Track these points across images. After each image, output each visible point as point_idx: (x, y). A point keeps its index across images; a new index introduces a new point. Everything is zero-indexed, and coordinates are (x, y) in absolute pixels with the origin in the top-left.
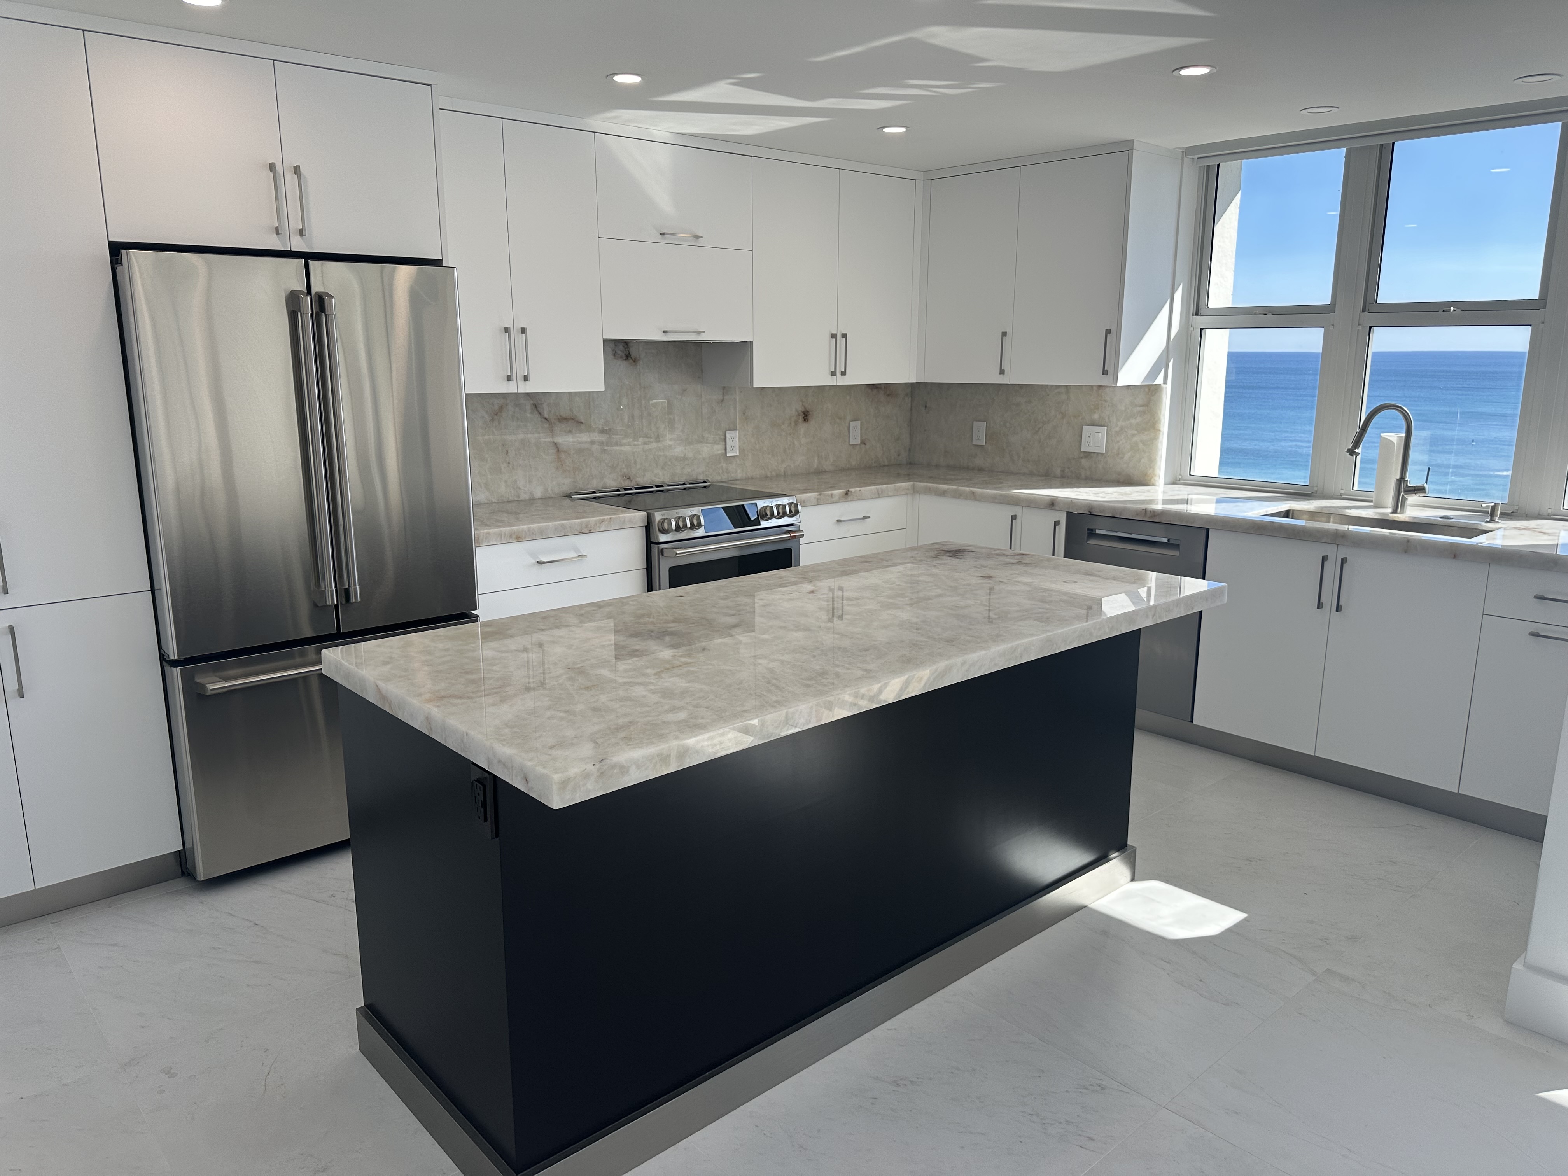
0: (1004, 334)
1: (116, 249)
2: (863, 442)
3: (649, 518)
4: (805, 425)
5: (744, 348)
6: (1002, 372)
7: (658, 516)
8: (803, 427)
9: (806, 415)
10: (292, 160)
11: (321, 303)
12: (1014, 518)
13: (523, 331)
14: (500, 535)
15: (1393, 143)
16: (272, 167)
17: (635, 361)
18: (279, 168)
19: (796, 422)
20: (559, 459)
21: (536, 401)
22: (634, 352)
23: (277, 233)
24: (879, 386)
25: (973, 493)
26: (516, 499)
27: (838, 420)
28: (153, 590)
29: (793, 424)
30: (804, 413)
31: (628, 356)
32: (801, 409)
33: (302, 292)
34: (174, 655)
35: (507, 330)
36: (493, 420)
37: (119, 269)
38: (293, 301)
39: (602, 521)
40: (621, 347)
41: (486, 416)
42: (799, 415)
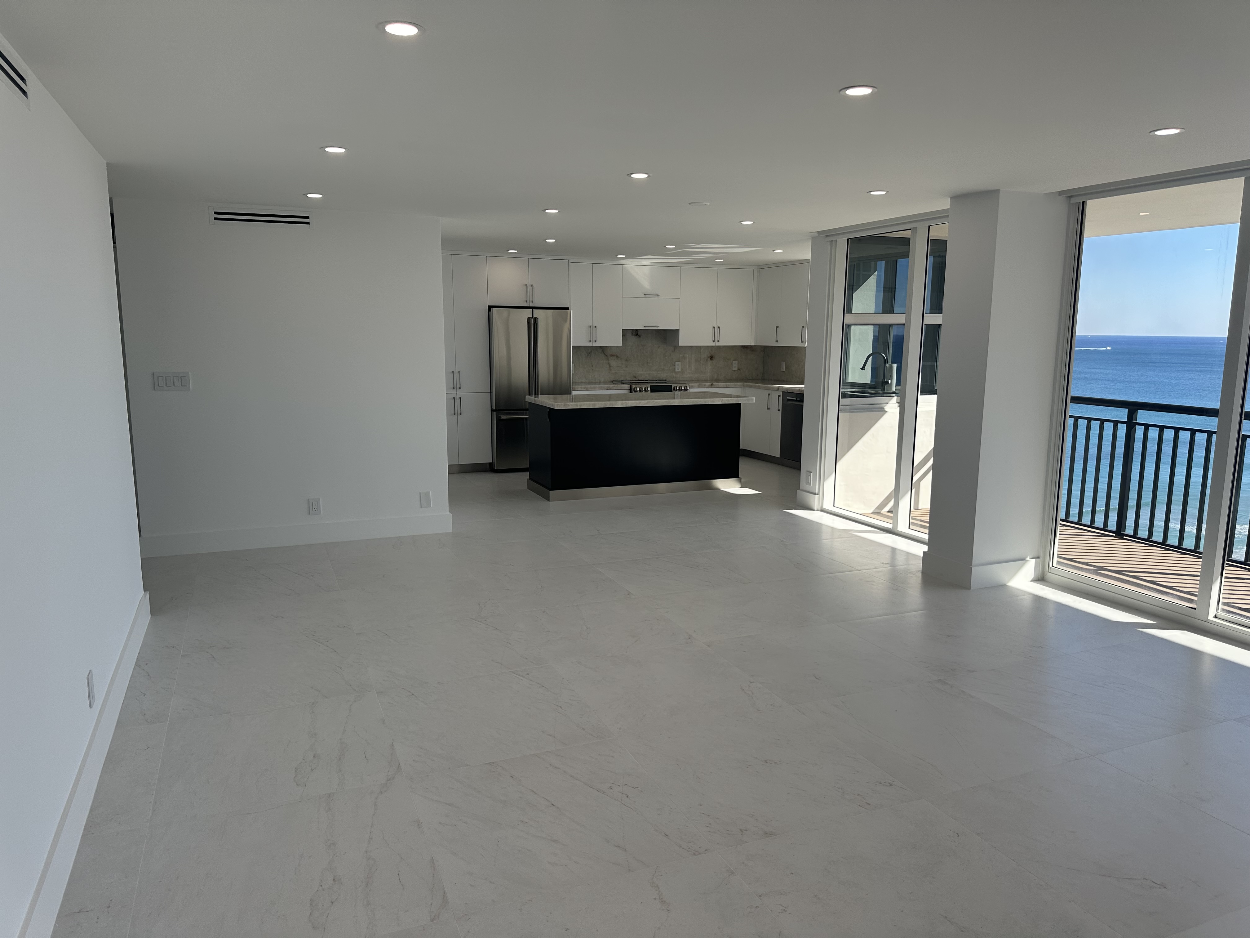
0: (777, 327)
1: (490, 308)
2: (739, 369)
3: (631, 386)
4: (711, 361)
5: (677, 332)
6: (777, 341)
7: (634, 386)
8: (710, 362)
9: (712, 358)
10: (531, 283)
11: (536, 320)
12: (769, 394)
13: (595, 327)
14: (581, 388)
15: (897, 260)
16: (526, 285)
17: (640, 336)
18: (528, 285)
19: (707, 360)
20: (610, 369)
21: (603, 349)
22: (639, 333)
23: (526, 302)
24: (747, 347)
25: (759, 386)
26: (593, 381)
27: (727, 360)
28: (491, 392)
29: (705, 361)
30: (711, 357)
31: (637, 335)
32: (709, 355)
33: (531, 317)
34: (495, 409)
35: (590, 326)
36: (588, 355)
37: (490, 312)
38: (529, 319)
39: (614, 386)
40: (635, 332)
41: (586, 354)
42: (708, 357)
